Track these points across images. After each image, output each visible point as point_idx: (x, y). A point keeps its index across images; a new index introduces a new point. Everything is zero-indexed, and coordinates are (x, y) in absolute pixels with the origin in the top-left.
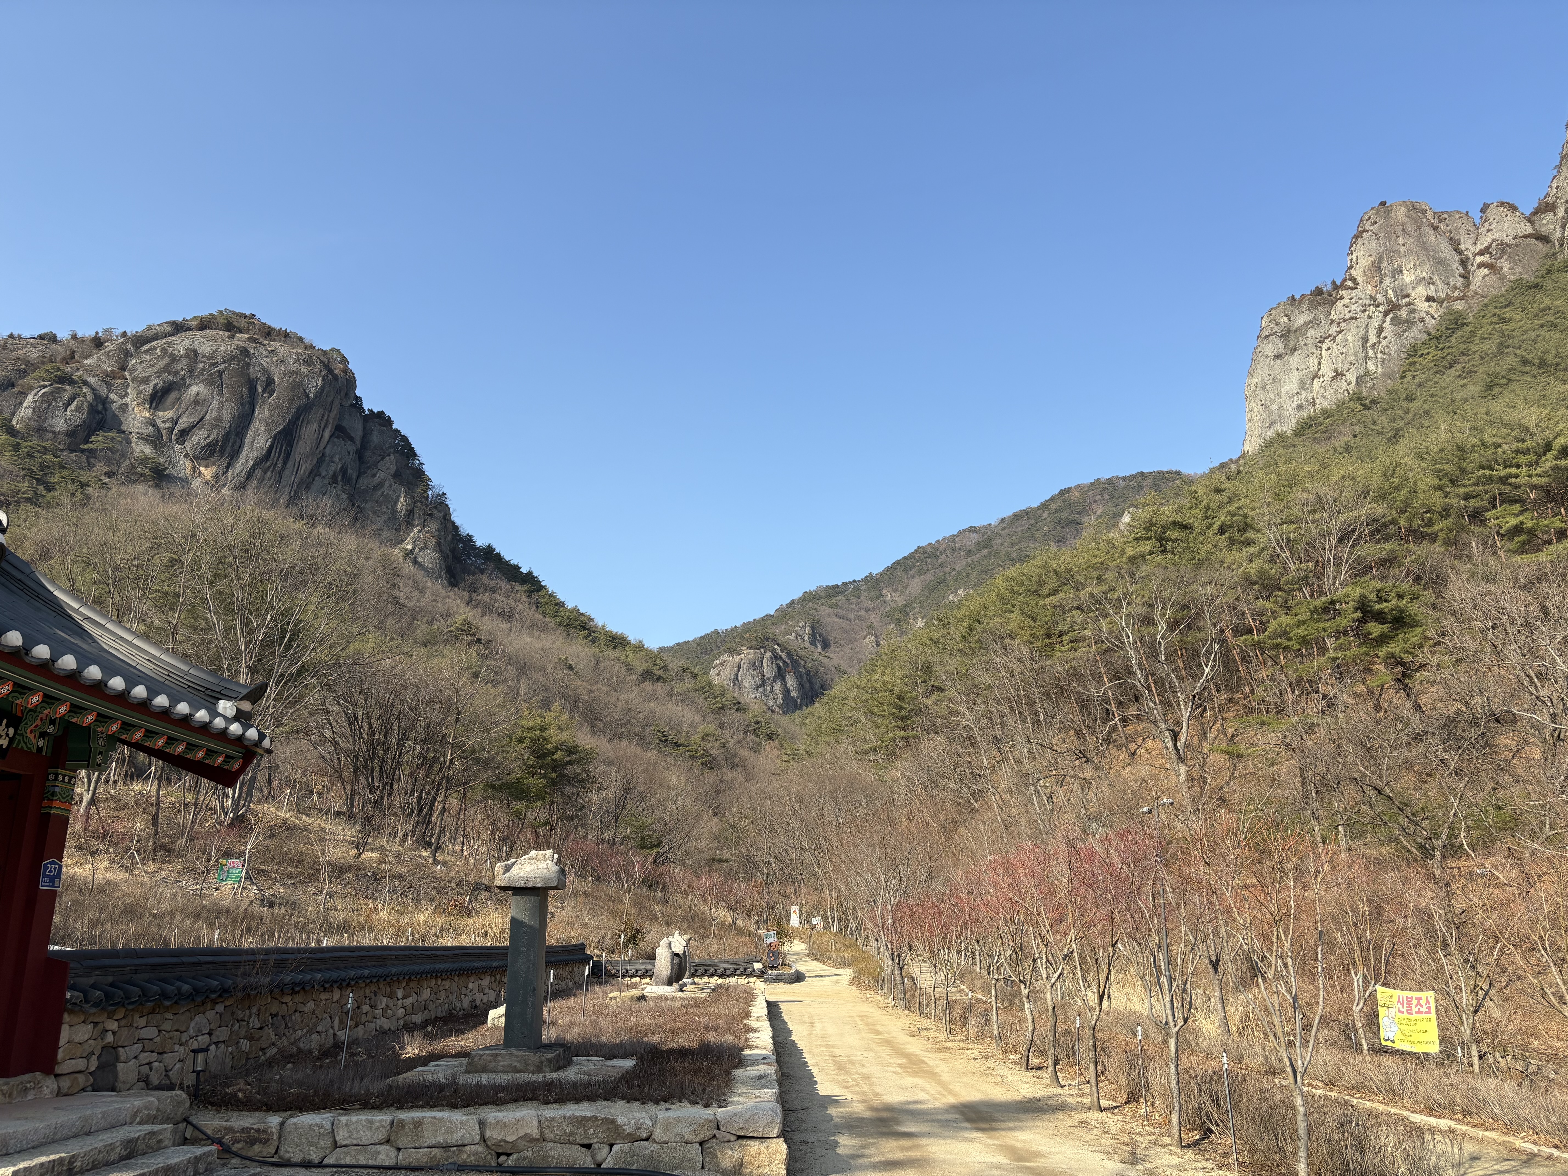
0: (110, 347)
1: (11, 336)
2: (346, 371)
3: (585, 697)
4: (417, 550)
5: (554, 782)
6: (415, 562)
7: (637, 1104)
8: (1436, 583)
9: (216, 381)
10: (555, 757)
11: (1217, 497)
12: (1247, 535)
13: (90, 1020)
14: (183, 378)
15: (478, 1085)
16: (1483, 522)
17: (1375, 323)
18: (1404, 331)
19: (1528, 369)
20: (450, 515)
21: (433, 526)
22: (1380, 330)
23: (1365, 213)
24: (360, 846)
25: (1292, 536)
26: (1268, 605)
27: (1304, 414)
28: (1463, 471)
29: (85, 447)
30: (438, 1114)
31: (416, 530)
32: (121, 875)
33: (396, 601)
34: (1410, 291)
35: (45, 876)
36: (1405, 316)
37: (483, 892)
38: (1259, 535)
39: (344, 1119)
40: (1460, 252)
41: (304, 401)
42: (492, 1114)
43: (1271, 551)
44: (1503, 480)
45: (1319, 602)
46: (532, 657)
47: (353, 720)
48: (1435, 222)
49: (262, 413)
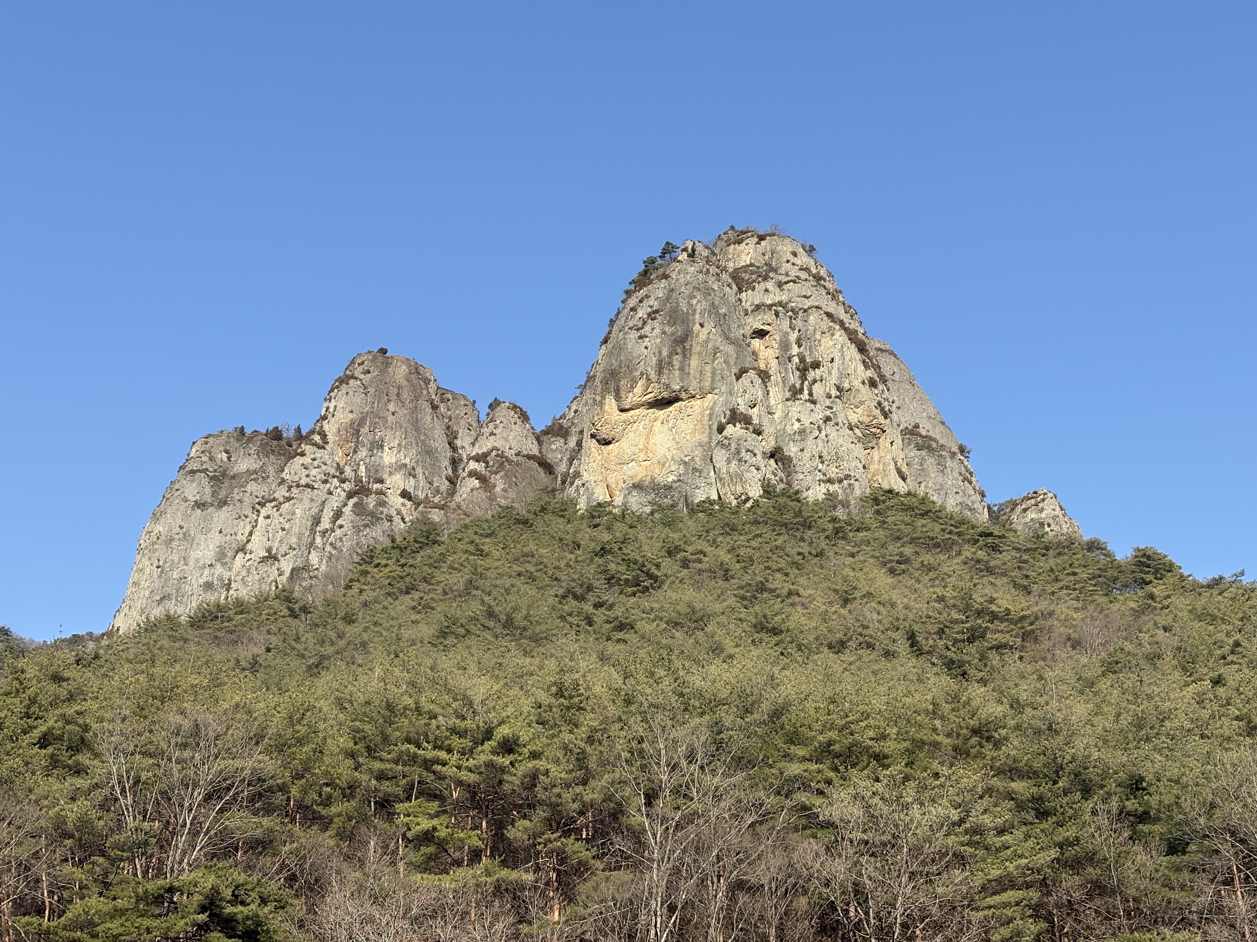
8: (311, 890)
11: (52, 688)
12: (80, 757)
16: (390, 817)
17: (334, 503)
18: (366, 526)
19: (491, 624)
22: (338, 514)
23: (359, 355)
25: (144, 776)
26: (79, 874)
27: (211, 597)
28: (386, 738)
34: (385, 476)
36: (371, 506)
38: (96, 762)
40: (454, 449)
43: (106, 791)
44: (428, 764)
45: (153, 886)
48: (436, 399)
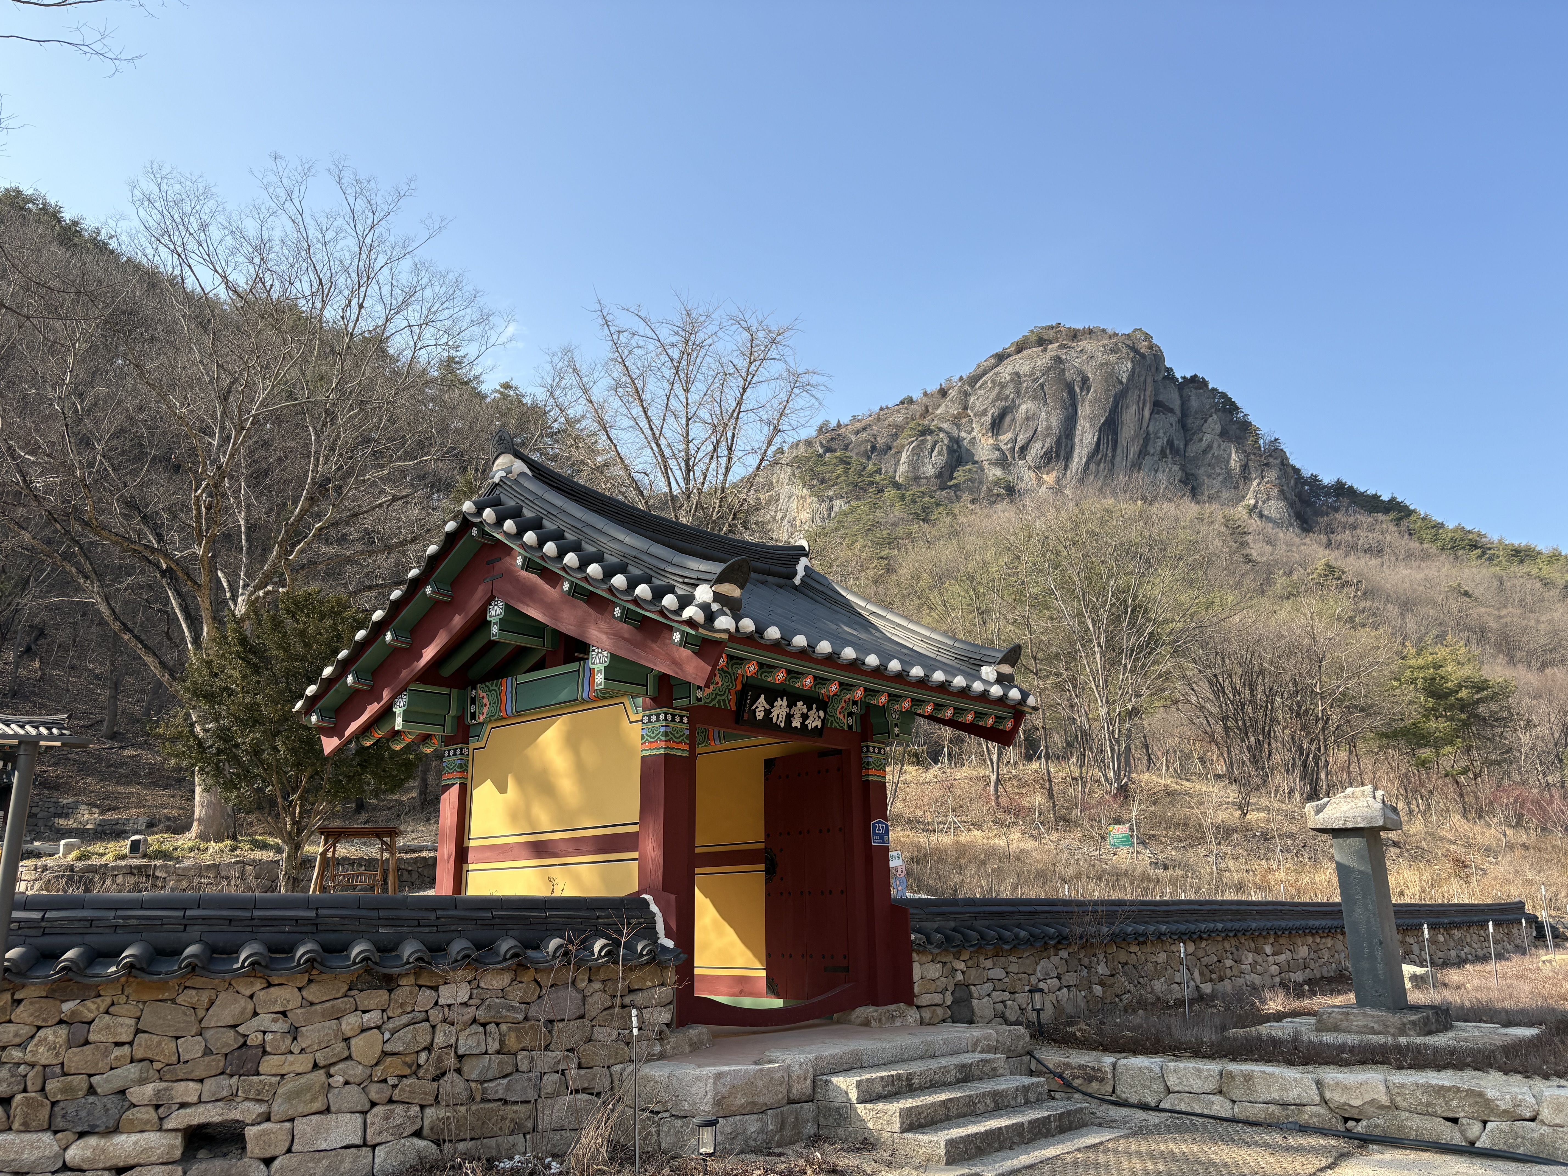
0: (952, 393)
1: (881, 409)
2: (1151, 347)
3: (1493, 625)
4: (1260, 503)
5: (1466, 724)
6: (1261, 516)
7: (1519, 1077)
9: (1040, 395)
10: (1459, 695)
13: (939, 959)
14: (1013, 401)
15: (1321, 1043)
20: (1287, 459)
21: (1272, 475)
24: (1243, 807)
29: (951, 483)
30: (1269, 1069)
31: (1255, 483)
32: (1029, 844)
33: (1248, 559)
35: (875, 834)
37: (1391, 849)
39: (1171, 1065)
41: (1119, 387)
42: (1331, 1075)
46: (1415, 590)
47: (1213, 682)
49: (1084, 411)
